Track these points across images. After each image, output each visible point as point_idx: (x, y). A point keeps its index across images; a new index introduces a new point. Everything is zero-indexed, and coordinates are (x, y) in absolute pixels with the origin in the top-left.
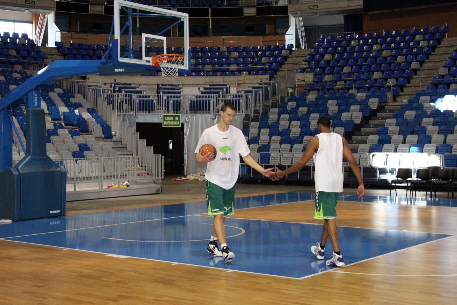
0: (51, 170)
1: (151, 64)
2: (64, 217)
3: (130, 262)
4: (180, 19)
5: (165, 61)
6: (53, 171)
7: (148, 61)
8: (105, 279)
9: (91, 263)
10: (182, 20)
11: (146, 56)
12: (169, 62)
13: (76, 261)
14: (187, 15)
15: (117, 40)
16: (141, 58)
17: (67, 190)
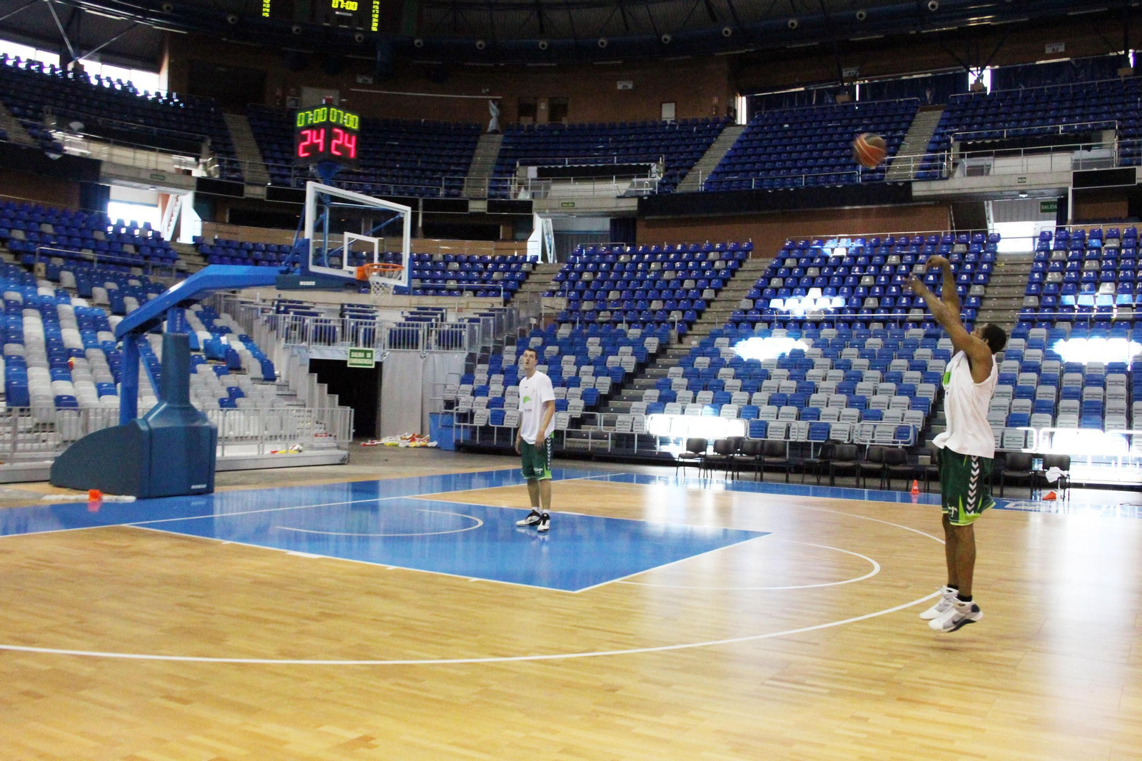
0: (196, 424)
1: (354, 276)
2: (212, 494)
3: (324, 563)
4: (397, 213)
5: (375, 274)
6: (197, 427)
7: (351, 273)
8: (293, 588)
9: (267, 564)
10: (401, 216)
11: (350, 264)
12: (382, 274)
13: (245, 561)
14: (408, 209)
15: (308, 240)
16: (341, 267)
17: (218, 454)
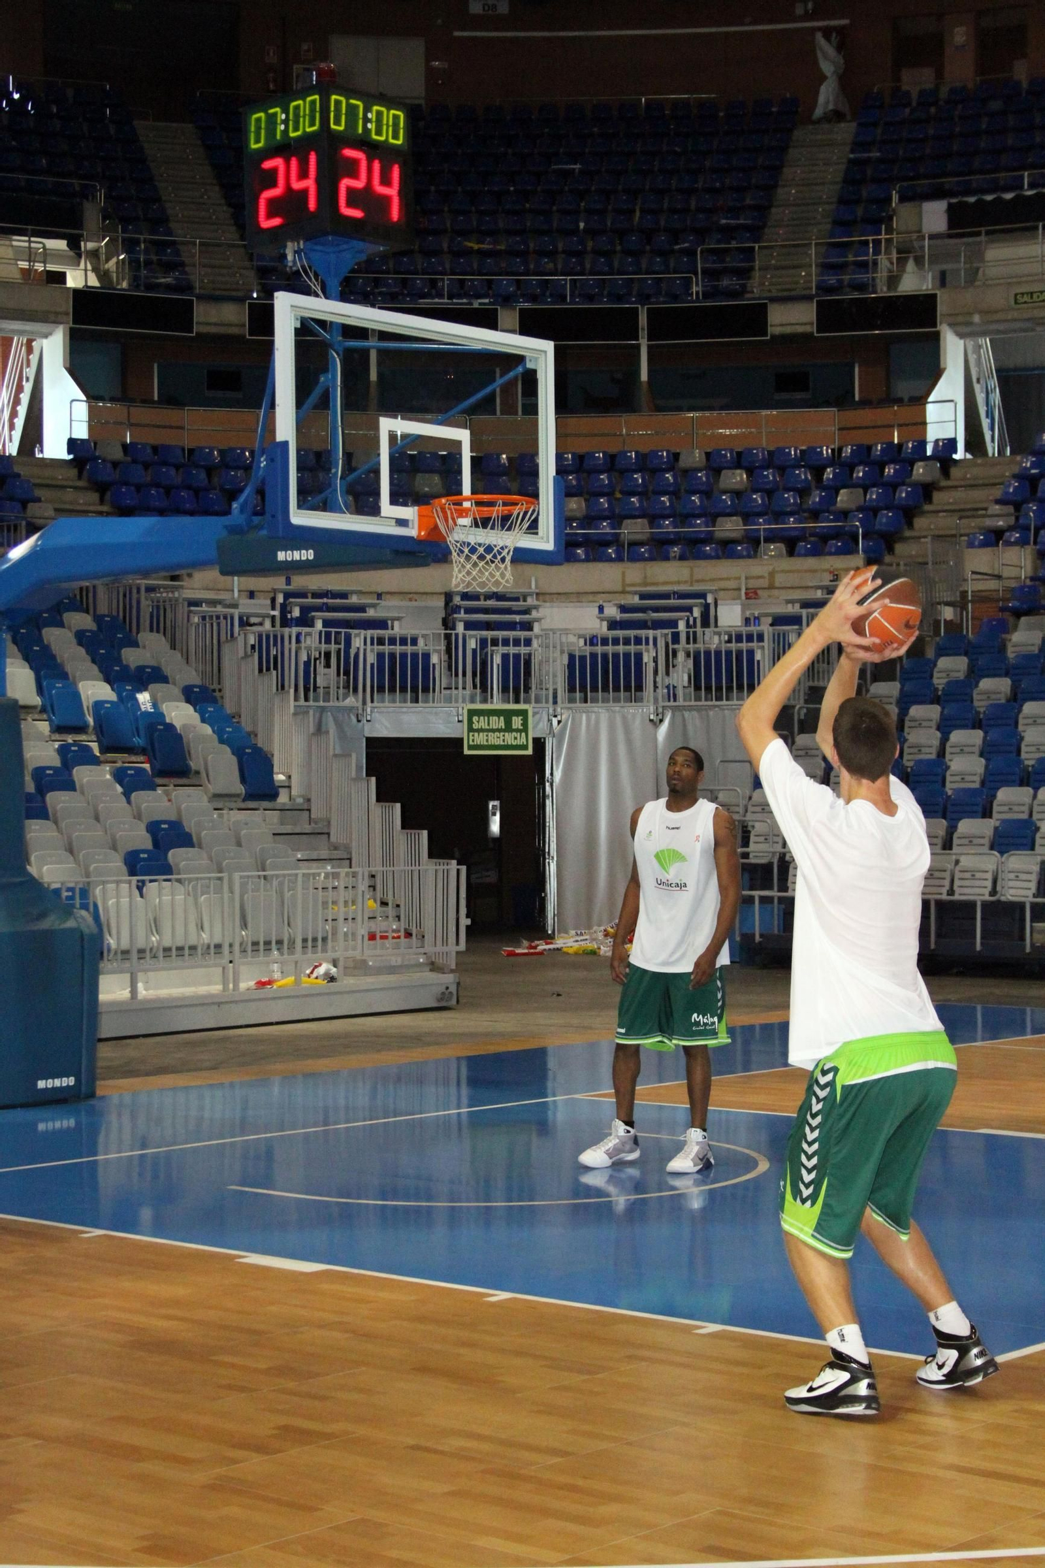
0: (46, 924)
1: (412, 532)
2: (92, 1102)
3: (325, 1286)
4: (520, 359)
5: (465, 521)
6: (49, 934)
7: (402, 523)
8: (228, 1359)
9: (180, 1291)
10: (530, 365)
11: (394, 501)
12: (483, 523)
13: (127, 1284)
14: (548, 346)
15: (286, 444)
16: (375, 511)
17: (102, 997)
